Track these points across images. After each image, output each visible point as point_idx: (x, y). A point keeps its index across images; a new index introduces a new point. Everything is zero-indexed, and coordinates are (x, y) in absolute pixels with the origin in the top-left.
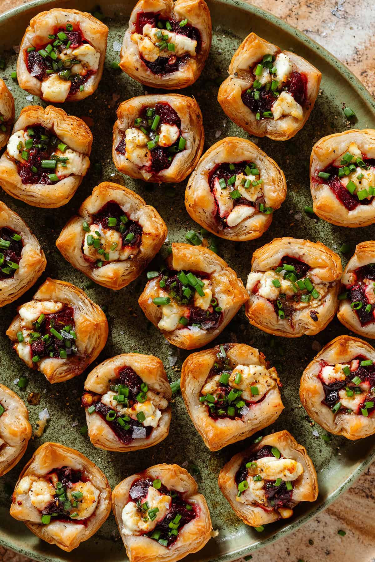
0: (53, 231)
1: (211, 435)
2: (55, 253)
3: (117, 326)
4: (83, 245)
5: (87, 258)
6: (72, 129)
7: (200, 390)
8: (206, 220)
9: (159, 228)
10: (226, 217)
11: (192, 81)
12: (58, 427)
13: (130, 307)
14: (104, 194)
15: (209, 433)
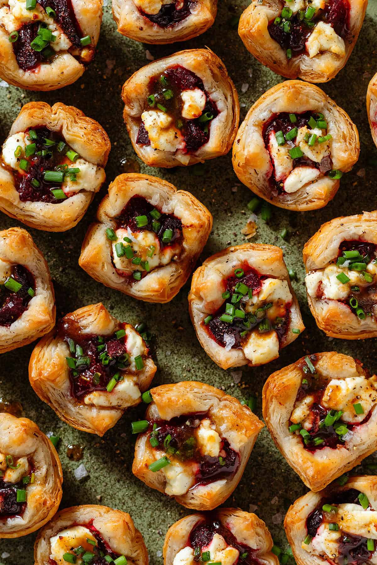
0: (62, 242)
1: (311, 472)
2: (70, 269)
3: (161, 345)
4: (112, 258)
5: (121, 272)
6: (85, 134)
7: (289, 417)
8: (257, 183)
9: (202, 216)
10: (282, 181)
11: (211, 21)
12: (110, 482)
13: (173, 320)
14: (125, 190)
15: (308, 471)
